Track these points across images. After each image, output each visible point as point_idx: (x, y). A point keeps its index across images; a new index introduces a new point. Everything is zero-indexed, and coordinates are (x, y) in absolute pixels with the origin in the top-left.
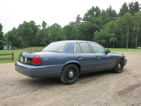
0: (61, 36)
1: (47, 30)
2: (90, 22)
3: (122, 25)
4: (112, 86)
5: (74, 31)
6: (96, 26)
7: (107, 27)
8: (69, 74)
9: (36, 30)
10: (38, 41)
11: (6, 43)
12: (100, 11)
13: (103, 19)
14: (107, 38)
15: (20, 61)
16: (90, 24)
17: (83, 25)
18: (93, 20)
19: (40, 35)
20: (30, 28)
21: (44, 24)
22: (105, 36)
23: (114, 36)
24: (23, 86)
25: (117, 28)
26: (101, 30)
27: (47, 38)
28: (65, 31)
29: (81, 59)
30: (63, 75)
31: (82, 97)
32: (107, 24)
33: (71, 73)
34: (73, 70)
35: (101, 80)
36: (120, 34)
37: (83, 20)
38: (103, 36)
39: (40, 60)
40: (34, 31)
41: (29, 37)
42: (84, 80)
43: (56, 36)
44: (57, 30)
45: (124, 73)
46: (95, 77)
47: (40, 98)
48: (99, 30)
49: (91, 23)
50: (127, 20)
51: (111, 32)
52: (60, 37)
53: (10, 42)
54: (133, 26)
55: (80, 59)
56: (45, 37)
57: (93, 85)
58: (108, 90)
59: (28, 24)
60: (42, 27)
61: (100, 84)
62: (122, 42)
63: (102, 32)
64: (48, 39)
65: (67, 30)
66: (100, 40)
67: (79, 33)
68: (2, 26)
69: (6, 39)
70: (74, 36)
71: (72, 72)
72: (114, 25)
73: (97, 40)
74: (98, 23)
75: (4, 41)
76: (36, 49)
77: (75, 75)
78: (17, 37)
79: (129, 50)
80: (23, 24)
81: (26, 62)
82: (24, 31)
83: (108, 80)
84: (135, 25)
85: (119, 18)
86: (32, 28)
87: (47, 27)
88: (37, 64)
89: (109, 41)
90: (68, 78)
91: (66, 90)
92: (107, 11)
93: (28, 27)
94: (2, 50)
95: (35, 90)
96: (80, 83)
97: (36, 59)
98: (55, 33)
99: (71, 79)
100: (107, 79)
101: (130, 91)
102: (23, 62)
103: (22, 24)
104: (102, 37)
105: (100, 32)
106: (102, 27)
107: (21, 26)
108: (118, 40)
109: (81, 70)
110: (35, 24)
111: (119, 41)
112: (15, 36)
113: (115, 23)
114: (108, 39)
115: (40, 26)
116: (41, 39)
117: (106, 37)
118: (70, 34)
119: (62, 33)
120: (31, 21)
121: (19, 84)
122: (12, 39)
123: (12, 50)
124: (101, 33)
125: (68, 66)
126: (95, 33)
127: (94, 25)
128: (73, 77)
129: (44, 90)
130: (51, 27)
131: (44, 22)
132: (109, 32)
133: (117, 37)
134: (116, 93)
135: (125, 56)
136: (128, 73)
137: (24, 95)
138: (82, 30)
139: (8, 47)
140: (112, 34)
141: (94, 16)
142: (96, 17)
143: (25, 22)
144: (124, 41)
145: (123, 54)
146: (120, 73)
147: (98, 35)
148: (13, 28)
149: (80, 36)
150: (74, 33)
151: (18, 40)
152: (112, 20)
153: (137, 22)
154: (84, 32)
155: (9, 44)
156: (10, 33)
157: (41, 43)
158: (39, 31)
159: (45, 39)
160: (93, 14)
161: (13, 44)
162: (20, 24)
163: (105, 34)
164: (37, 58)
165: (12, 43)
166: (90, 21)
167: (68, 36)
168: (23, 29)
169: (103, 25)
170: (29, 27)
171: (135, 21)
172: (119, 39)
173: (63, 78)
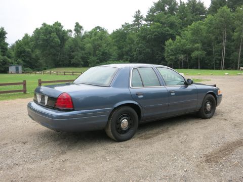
0: (108, 48)
1: (84, 37)
2: (158, 24)
3: (215, 29)
4: (196, 144)
5: (130, 39)
6: (168, 31)
7: (188, 33)
8: (121, 123)
9: (65, 38)
10: (68, 57)
11: (13, 61)
12: (176, 4)
13: (181, 18)
14: (188, 52)
15: (36, 101)
16: (158, 27)
17: (146, 30)
18: (163, 20)
19: (71, 48)
20: (54, 35)
21: (78, 28)
22: (184, 48)
23: (200, 48)
24: (41, 145)
25: (205, 34)
26: (178, 37)
27: (83, 51)
28: (114, 40)
29: (142, 96)
30: (110, 126)
31: (144, 166)
32: (189, 26)
33: (125, 122)
34: (128, 116)
35: (176, 131)
36: (210, 45)
37: (146, 20)
38: (181, 49)
39: (70, 101)
40: (61, 41)
41: (52, 50)
42: (148, 133)
43: (100, 48)
44: (101, 38)
45: (217, 117)
46: (166, 127)
47: (71, 167)
48: (173, 38)
49: (161, 25)
50: (223, 19)
51: (194, 42)
52: (106, 51)
53: (19, 60)
54: (233, 31)
55: (140, 97)
56: (81, 51)
57: (162, 142)
58: (187, 151)
59: (49, 29)
60: (74, 32)
61: (175, 140)
62: (213, 58)
63: (180, 42)
64: (86, 53)
65: (118, 39)
66: (175, 55)
67: (138, 44)
68: (5, 32)
69: (13, 54)
70: (131, 49)
71: (126, 120)
72: (201, 30)
73: (170, 55)
74: (172, 25)
75: (9, 57)
76: (65, 72)
77: (131, 124)
78: (32, 51)
79: (227, 72)
80: (41, 29)
81: (46, 104)
82: (43, 40)
83: (188, 132)
84: (237, 29)
85: (210, 16)
86: (57, 34)
87: (83, 33)
88: (65, 108)
89: (191, 58)
90: (119, 130)
91: (116, 152)
92: (188, 4)
93: (50, 34)
94: (7, 73)
95: (63, 153)
96: (141, 138)
97: (64, 99)
98: (96, 43)
99: (125, 132)
100: (187, 130)
101: (226, 154)
102: (41, 102)
103: (39, 28)
104: (179, 50)
105: (175, 42)
106: (180, 32)
107: (37, 32)
108: (206, 55)
109: (142, 115)
110: (62, 28)
111: (209, 57)
112: (27, 50)
113: (202, 25)
114: (189, 54)
115: (70, 31)
116: (73, 54)
117: (186, 49)
118: (123, 46)
119: (109, 44)
120: (56, 23)
121: (36, 141)
122: (23, 54)
123: (23, 73)
124: (178, 44)
125: (119, 111)
126: (166, 43)
127: (165, 29)
128: (129, 129)
129: (79, 153)
130: (89, 32)
131: (77, 25)
132: (191, 42)
133: (205, 50)
134: (201, 157)
135: (218, 89)
136: (224, 118)
137: (43, 163)
138: (144, 38)
139: (17, 69)
140: (196, 45)
141: (165, 14)
142: (169, 14)
143: (44, 25)
144: (217, 56)
145: (215, 86)
146: (210, 118)
147: (172, 47)
148: (24, 35)
149: (141, 49)
150: (129, 44)
151: (33, 55)
152: (197, 20)
153: (241, 22)
154: (148, 42)
155: (18, 64)
156: (19, 44)
157: (73, 61)
158: (70, 40)
159: (80, 55)
160: (164, 10)
161: (25, 64)
162: (37, 29)
163: (184, 45)
164: (66, 97)
165: (24, 61)
166: (159, 22)
167: (120, 48)
168: (42, 36)
169: (181, 28)
170: (52, 34)
171: (236, 22)
172: (209, 53)
173: (110, 130)
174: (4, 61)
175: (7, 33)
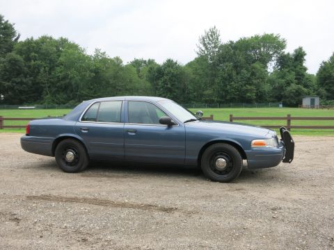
34: (73, 149)
68: (304, 52)
77: (76, 158)
122: (327, 81)
123: (320, 108)
139: (313, 102)
161: (330, 95)
174: (297, 91)
175: (305, 54)
